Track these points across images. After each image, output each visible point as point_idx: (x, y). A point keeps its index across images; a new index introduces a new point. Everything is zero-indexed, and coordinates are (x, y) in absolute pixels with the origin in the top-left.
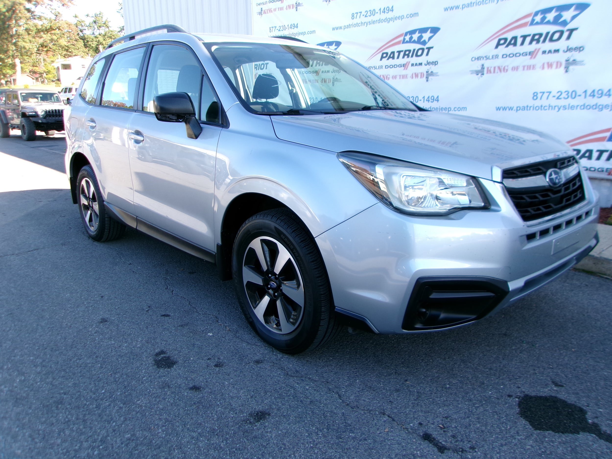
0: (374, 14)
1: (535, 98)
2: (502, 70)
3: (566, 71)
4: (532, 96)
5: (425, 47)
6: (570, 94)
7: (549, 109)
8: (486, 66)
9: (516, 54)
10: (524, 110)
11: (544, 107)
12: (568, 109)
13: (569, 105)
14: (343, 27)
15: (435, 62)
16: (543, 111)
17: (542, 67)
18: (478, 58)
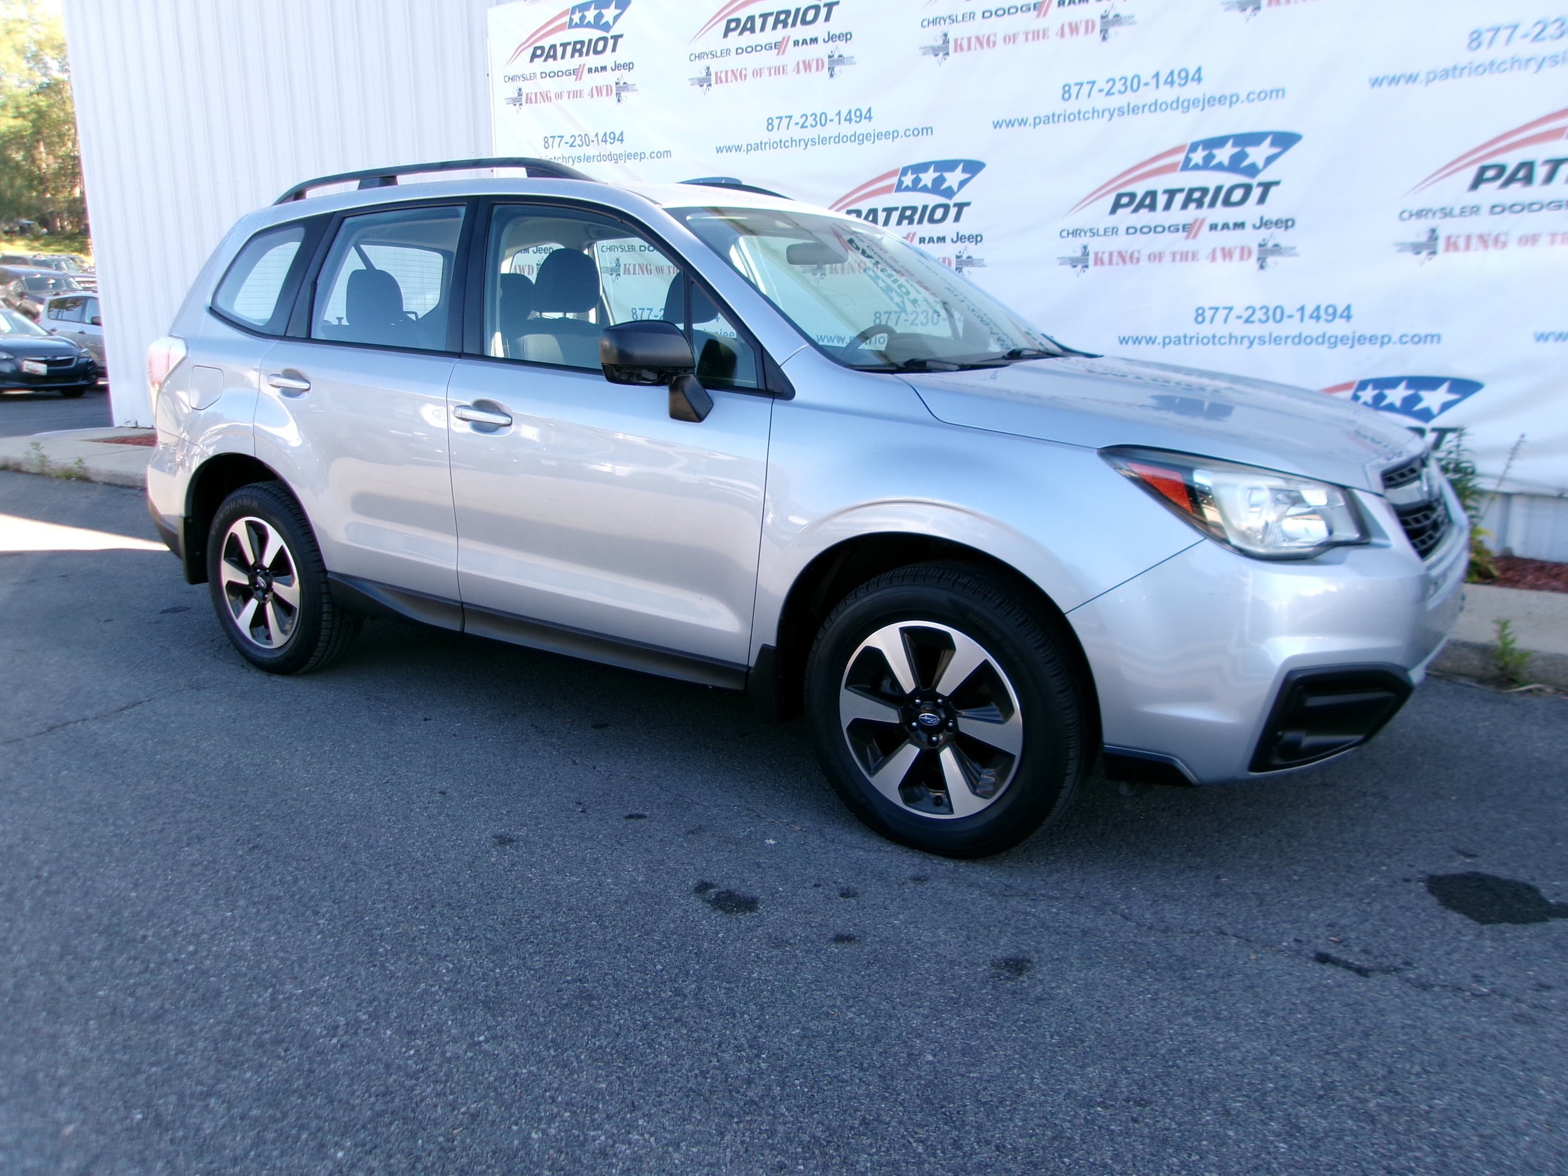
0: (823, 122)
1: (1200, 319)
2: (1128, 258)
3: (1262, 267)
4: (1195, 315)
5: (951, 203)
6: (1270, 313)
7: (1230, 343)
8: (1092, 250)
9: (1156, 227)
10: (1180, 343)
11: (1221, 337)
12: (1270, 343)
13: (1270, 335)
14: (744, 148)
15: (977, 236)
16: (1218, 346)
17: (1210, 256)
18: (1075, 233)
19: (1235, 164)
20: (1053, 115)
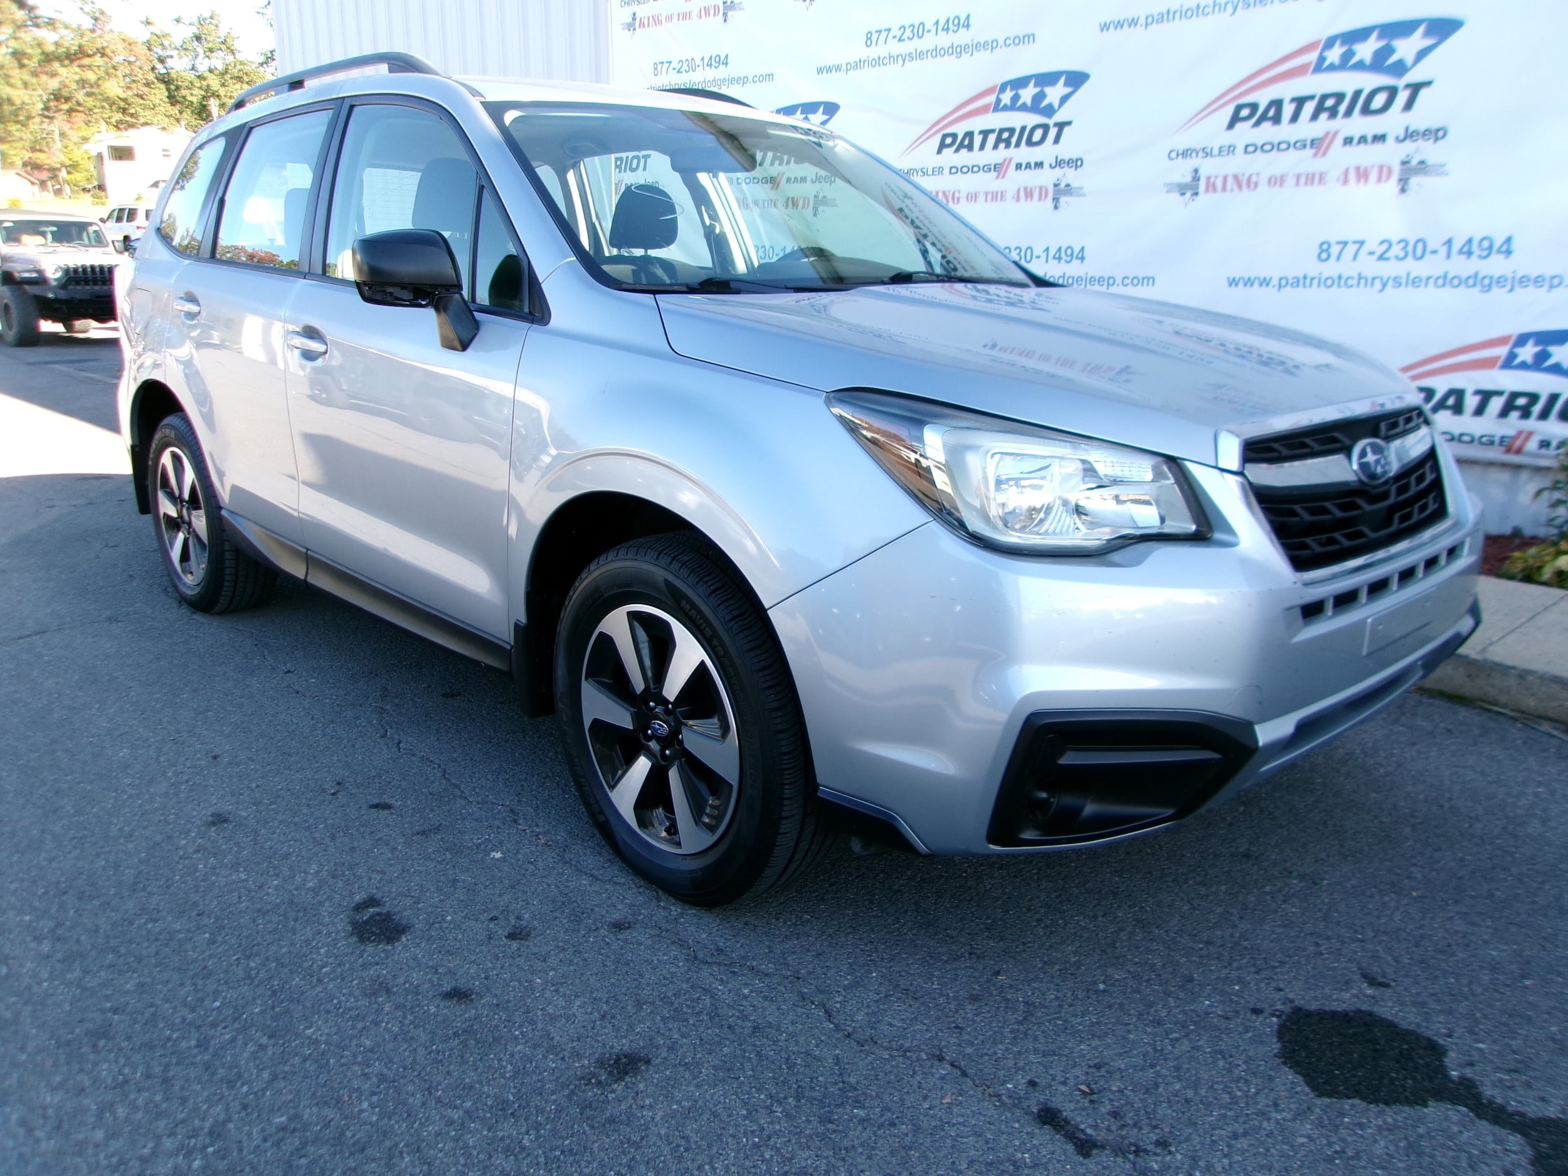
0: (920, 34)
1: (1324, 256)
2: (1244, 183)
3: (1403, 190)
4: (1318, 251)
5: (1051, 122)
6: (1410, 248)
7: (1358, 285)
8: (1203, 174)
9: (1279, 144)
10: (1298, 286)
11: (1348, 279)
12: (1407, 285)
13: (1408, 274)
14: (844, 67)
15: (1077, 160)
16: (1344, 289)
17: (1342, 178)
18: (1186, 154)
19: (1379, 63)
20: (1168, 12)
